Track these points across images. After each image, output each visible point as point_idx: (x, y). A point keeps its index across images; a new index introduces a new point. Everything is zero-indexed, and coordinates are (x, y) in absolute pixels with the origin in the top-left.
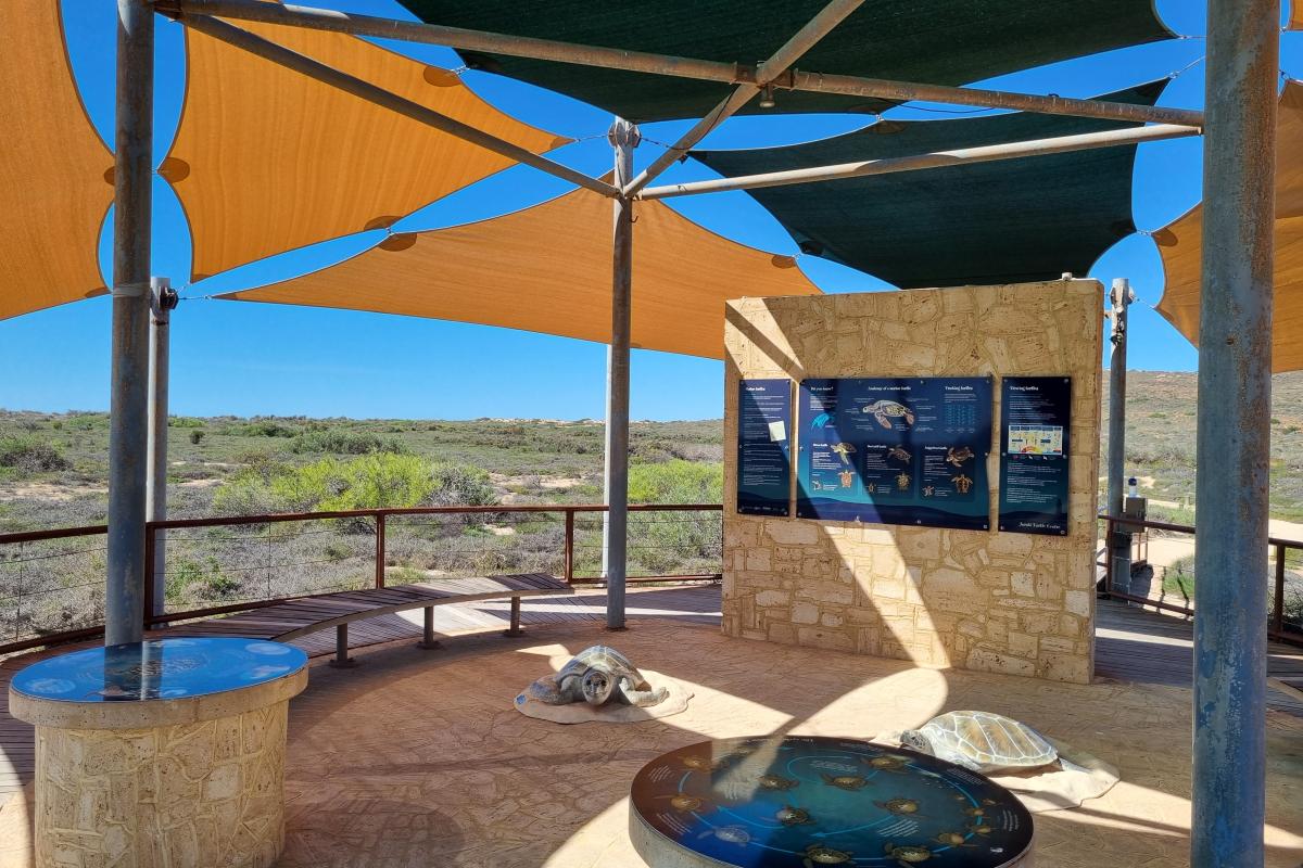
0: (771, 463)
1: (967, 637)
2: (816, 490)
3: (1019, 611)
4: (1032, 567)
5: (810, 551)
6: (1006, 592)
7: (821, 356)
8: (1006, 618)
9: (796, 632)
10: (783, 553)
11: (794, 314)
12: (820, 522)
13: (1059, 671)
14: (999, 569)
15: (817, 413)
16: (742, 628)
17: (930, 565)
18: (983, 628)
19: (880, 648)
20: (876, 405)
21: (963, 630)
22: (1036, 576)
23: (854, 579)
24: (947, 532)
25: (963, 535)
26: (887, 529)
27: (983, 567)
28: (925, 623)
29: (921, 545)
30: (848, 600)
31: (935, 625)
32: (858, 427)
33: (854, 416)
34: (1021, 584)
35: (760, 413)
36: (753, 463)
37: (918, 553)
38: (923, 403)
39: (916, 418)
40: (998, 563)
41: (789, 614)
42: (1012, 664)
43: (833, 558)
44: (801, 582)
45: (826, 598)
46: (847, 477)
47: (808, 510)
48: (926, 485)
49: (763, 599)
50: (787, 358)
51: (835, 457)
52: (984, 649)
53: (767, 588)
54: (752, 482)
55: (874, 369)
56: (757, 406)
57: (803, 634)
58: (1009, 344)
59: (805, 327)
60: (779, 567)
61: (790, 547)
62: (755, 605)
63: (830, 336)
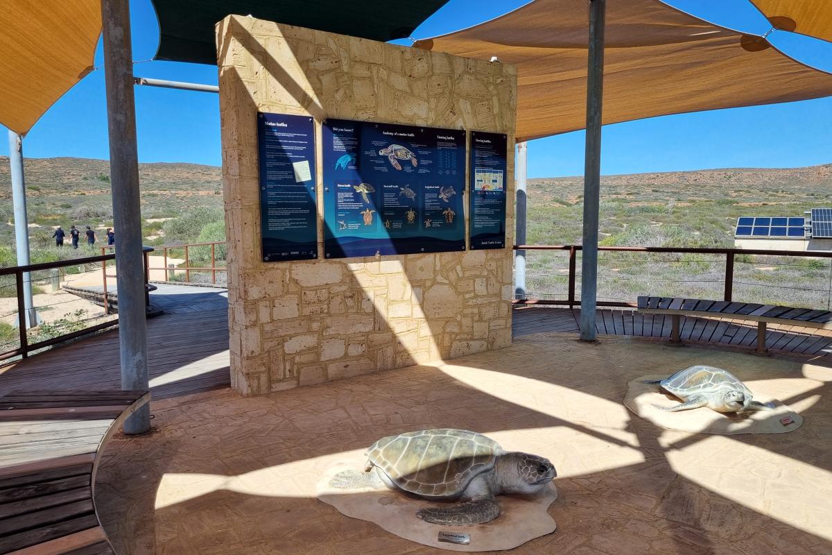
0: (297, 205)
1: (451, 333)
2: (343, 230)
3: (479, 306)
4: (485, 273)
5: (336, 289)
6: (472, 294)
7: (339, 96)
8: (472, 313)
9: (325, 369)
10: (311, 296)
11: (311, 48)
12: (343, 260)
13: (500, 342)
14: (468, 278)
15: (341, 154)
16: (270, 382)
17: (428, 284)
18: (460, 325)
19: (394, 361)
20: (390, 148)
21: (448, 330)
22: (488, 278)
23: (374, 308)
24: (438, 255)
25: (448, 256)
26: (397, 259)
27: (459, 279)
28: (425, 331)
29: (422, 269)
30: (369, 328)
31: (432, 331)
32: (376, 168)
33: (373, 158)
34: (480, 287)
35: (283, 151)
36: (279, 205)
37: (420, 275)
38: (422, 148)
39: (418, 162)
40: (467, 274)
41: (318, 355)
42: (475, 345)
43: (356, 292)
44: (328, 321)
45: (350, 332)
46: (368, 216)
47: (335, 250)
48: (425, 218)
49: (292, 346)
50: (305, 95)
51: (357, 197)
52: (460, 340)
53: (296, 335)
54: (277, 226)
55: (384, 114)
56: (280, 144)
57: (332, 370)
58: (472, 105)
59: (322, 64)
60: (307, 311)
61: (316, 289)
62: (284, 354)
63: (345, 78)
